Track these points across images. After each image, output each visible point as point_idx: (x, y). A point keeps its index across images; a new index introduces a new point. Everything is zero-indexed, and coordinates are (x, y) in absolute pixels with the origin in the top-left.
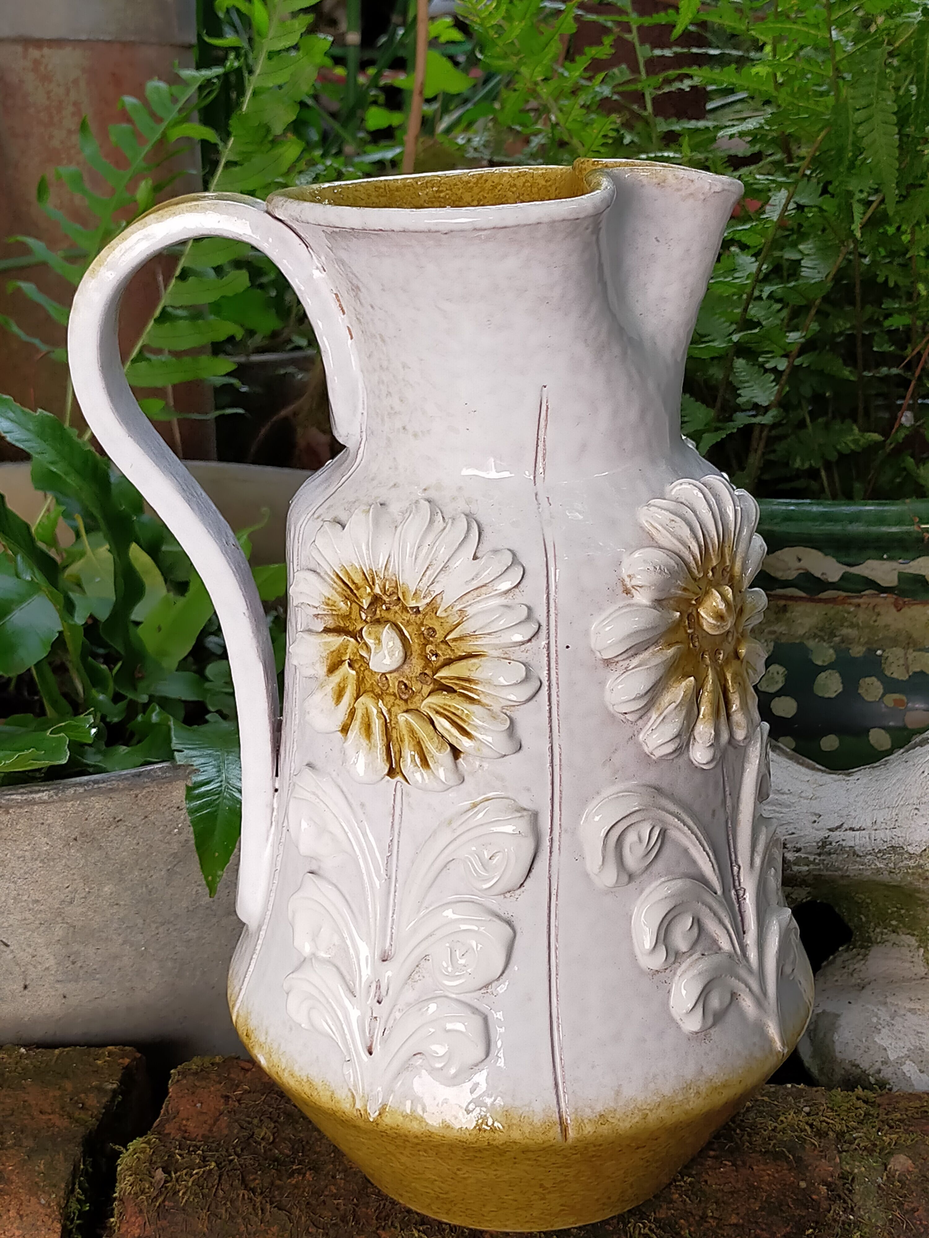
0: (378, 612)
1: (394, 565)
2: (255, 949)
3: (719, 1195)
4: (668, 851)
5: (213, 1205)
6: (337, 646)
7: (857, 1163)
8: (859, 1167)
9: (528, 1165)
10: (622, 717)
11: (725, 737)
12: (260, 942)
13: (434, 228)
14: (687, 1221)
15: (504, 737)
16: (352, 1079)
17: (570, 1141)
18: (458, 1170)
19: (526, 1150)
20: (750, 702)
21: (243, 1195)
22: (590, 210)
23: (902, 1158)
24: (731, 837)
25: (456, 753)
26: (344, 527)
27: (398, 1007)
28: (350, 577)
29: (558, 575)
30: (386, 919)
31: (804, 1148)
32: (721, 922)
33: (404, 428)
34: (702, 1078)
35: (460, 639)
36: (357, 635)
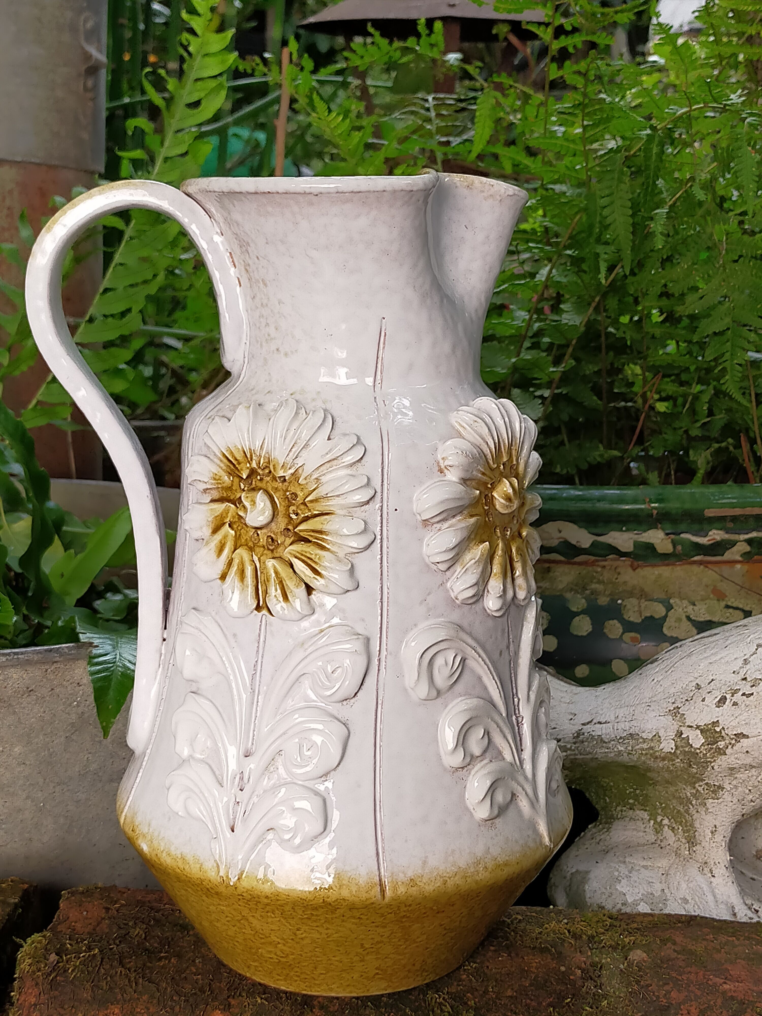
0: (254, 483)
1: (268, 446)
2: (142, 765)
3: (498, 976)
4: (466, 676)
5: (96, 979)
6: (220, 511)
7: (604, 956)
8: (606, 958)
9: (353, 923)
10: (434, 567)
11: (510, 594)
12: (146, 758)
13: (308, 191)
14: (472, 994)
15: (346, 575)
16: (218, 852)
17: (387, 900)
18: (298, 930)
19: (352, 907)
20: (529, 572)
21: (121, 972)
22: (421, 185)
23: (639, 952)
24: (513, 675)
25: (309, 589)
26: (230, 420)
27: (256, 793)
28: (233, 456)
29: (391, 456)
30: (250, 724)
31: (564, 946)
32: (505, 737)
33: (278, 350)
34: (489, 856)
35: (316, 501)
36: (237, 502)
